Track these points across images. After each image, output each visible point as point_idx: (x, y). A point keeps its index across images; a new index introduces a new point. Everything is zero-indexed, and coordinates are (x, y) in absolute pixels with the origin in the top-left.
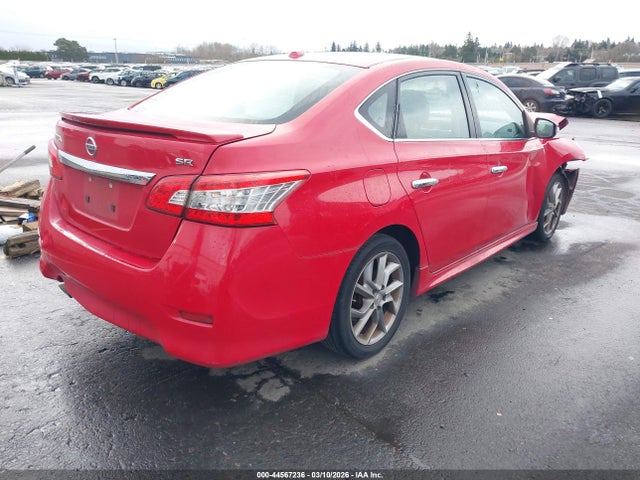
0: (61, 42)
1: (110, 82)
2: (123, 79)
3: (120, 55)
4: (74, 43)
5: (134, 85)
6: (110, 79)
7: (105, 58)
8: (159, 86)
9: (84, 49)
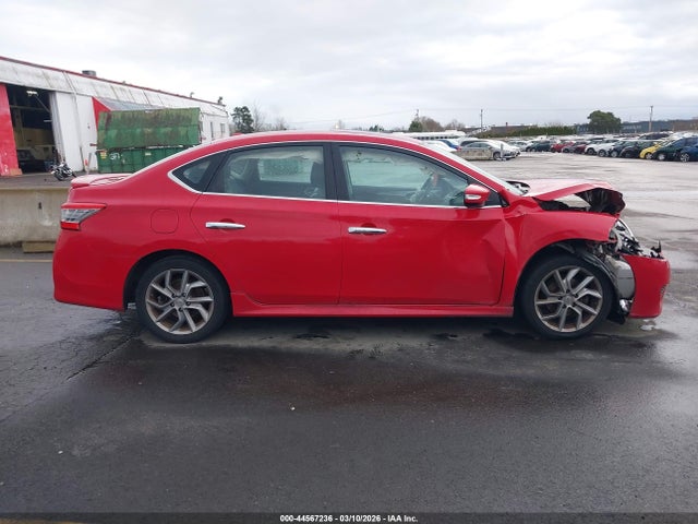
0: (596, 116)
1: (603, 154)
2: (615, 150)
3: (653, 123)
4: (610, 114)
5: (623, 156)
6: (602, 151)
7: (639, 127)
8: (649, 156)
9: (619, 120)
